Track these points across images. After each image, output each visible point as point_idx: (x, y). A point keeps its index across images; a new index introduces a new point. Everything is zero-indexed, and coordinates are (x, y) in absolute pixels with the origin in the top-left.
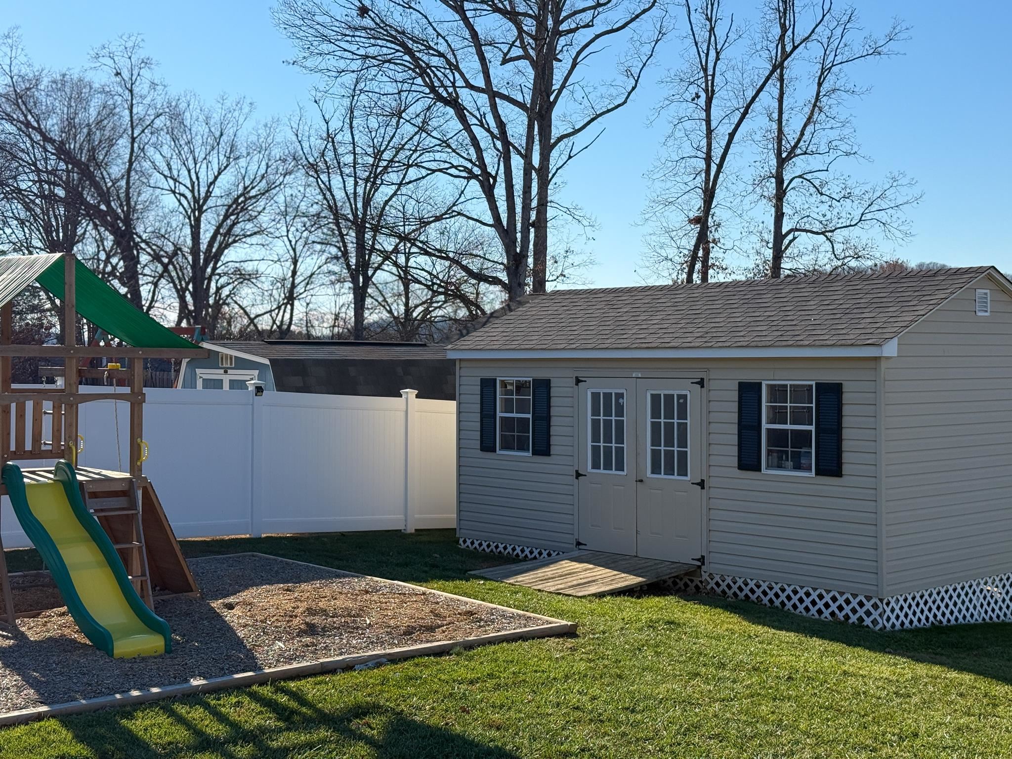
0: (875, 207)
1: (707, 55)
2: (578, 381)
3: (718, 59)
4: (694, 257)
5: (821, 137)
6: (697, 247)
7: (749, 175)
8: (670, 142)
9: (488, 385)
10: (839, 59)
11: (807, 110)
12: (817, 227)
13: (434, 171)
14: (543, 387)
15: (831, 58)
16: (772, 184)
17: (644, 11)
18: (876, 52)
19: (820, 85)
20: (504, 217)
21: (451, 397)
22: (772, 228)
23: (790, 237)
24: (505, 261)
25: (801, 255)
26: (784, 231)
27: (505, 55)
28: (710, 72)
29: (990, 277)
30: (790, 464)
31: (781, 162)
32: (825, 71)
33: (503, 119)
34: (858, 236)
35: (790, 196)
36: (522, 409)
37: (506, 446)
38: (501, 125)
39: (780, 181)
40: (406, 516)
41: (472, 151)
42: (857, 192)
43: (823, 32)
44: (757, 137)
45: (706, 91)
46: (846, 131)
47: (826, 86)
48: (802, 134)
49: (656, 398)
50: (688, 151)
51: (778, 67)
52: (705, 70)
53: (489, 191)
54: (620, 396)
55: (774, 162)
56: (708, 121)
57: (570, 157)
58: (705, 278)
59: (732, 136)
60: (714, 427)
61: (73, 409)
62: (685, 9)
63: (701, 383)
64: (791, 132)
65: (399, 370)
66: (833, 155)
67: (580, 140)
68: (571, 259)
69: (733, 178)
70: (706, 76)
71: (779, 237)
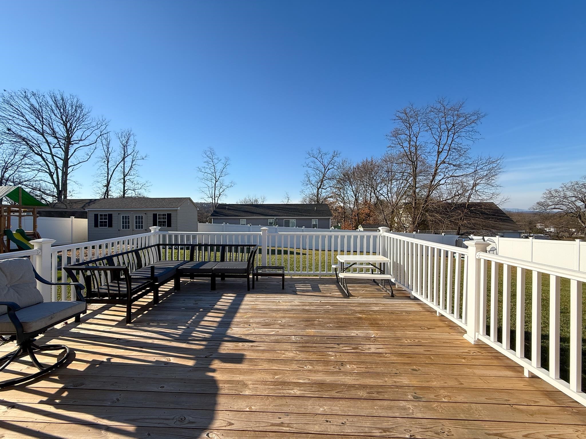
0: (143, 186)
1: (107, 154)
2: (119, 214)
3: (109, 155)
4: (105, 194)
5: (132, 172)
6: (106, 192)
7: (117, 178)
8: (99, 170)
9: (96, 216)
10: (136, 159)
11: (130, 167)
12: (132, 189)
13: (34, 170)
14: (110, 216)
15: (134, 158)
16: (122, 181)
17: (93, 143)
18: (143, 159)
19: (132, 163)
20: (56, 182)
21: (87, 218)
22: (123, 189)
23: (127, 190)
24: (56, 192)
25: (129, 194)
26: (125, 189)
27: (54, 146)
28: (108, 157)
29: (189, 199)
30: (162, 226)
31: (124, 177)
32: (133, 161)
33: (56, 160)
34: (140, 191)
35: (126, 183)
36: (105, 219)
37: (101, 226)
38: (55, 162)
39: (124, 180)
40: (72, 241)
41: (47, 167)
42: (139, 183)
43: (133, 154)
44: (119, 171)
45: (107, 161)
46: (137, 172)
47: (133, 164)
48: (129, 172)
49: (136, 217)
50: (103, 172)
51: (124, 159)
52: (107, 157)
53: (52, 176)
54: (128, 216)
55: (123, 176)
56: (108, 167)
57: (73, 170)
58: (108, 197)
59: (114, 170)
60: (148, 221)
61: (21, 217)
62: (102, 144)
63: (146, 214)
64: (126, 172)
65: (64, 213)
66: (135, 176)
67: (76, 167)
68: (74, 192)
69: (113, 178)
70: (107, 158)
71: (124, 190)
